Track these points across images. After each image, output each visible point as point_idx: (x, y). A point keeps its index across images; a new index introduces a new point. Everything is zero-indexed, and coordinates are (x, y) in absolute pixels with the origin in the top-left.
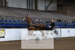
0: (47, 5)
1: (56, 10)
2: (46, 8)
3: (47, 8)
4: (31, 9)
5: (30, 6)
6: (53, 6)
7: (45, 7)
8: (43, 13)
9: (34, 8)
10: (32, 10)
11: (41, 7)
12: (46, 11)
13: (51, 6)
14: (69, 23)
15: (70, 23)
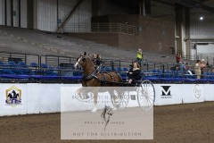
0: (62, 15)
1: (89, 31)
2: (61, 24)
3: (63, 26)
4: (14, 25)
6: (80, 21)
8: (50, 40)
10: (19, 29)
11: (46, 20)
12: (61, 34)
13: (75, 19)
14: (122, 68)
15: (125, 69)
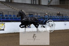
5: (34, 1)
7: (48, 1)
9: (37, 3)
